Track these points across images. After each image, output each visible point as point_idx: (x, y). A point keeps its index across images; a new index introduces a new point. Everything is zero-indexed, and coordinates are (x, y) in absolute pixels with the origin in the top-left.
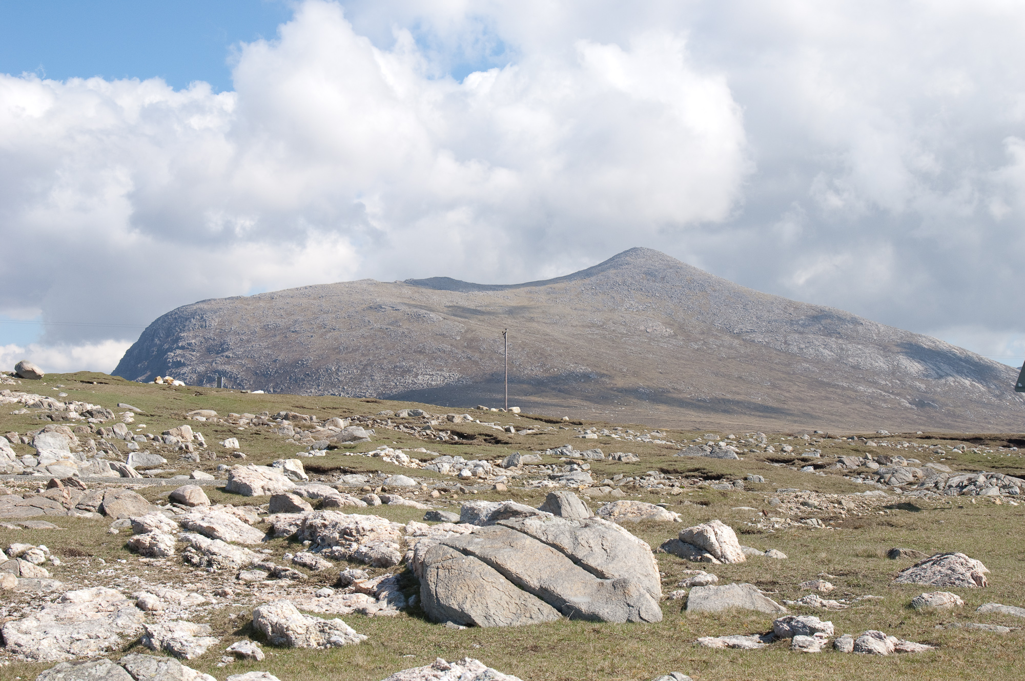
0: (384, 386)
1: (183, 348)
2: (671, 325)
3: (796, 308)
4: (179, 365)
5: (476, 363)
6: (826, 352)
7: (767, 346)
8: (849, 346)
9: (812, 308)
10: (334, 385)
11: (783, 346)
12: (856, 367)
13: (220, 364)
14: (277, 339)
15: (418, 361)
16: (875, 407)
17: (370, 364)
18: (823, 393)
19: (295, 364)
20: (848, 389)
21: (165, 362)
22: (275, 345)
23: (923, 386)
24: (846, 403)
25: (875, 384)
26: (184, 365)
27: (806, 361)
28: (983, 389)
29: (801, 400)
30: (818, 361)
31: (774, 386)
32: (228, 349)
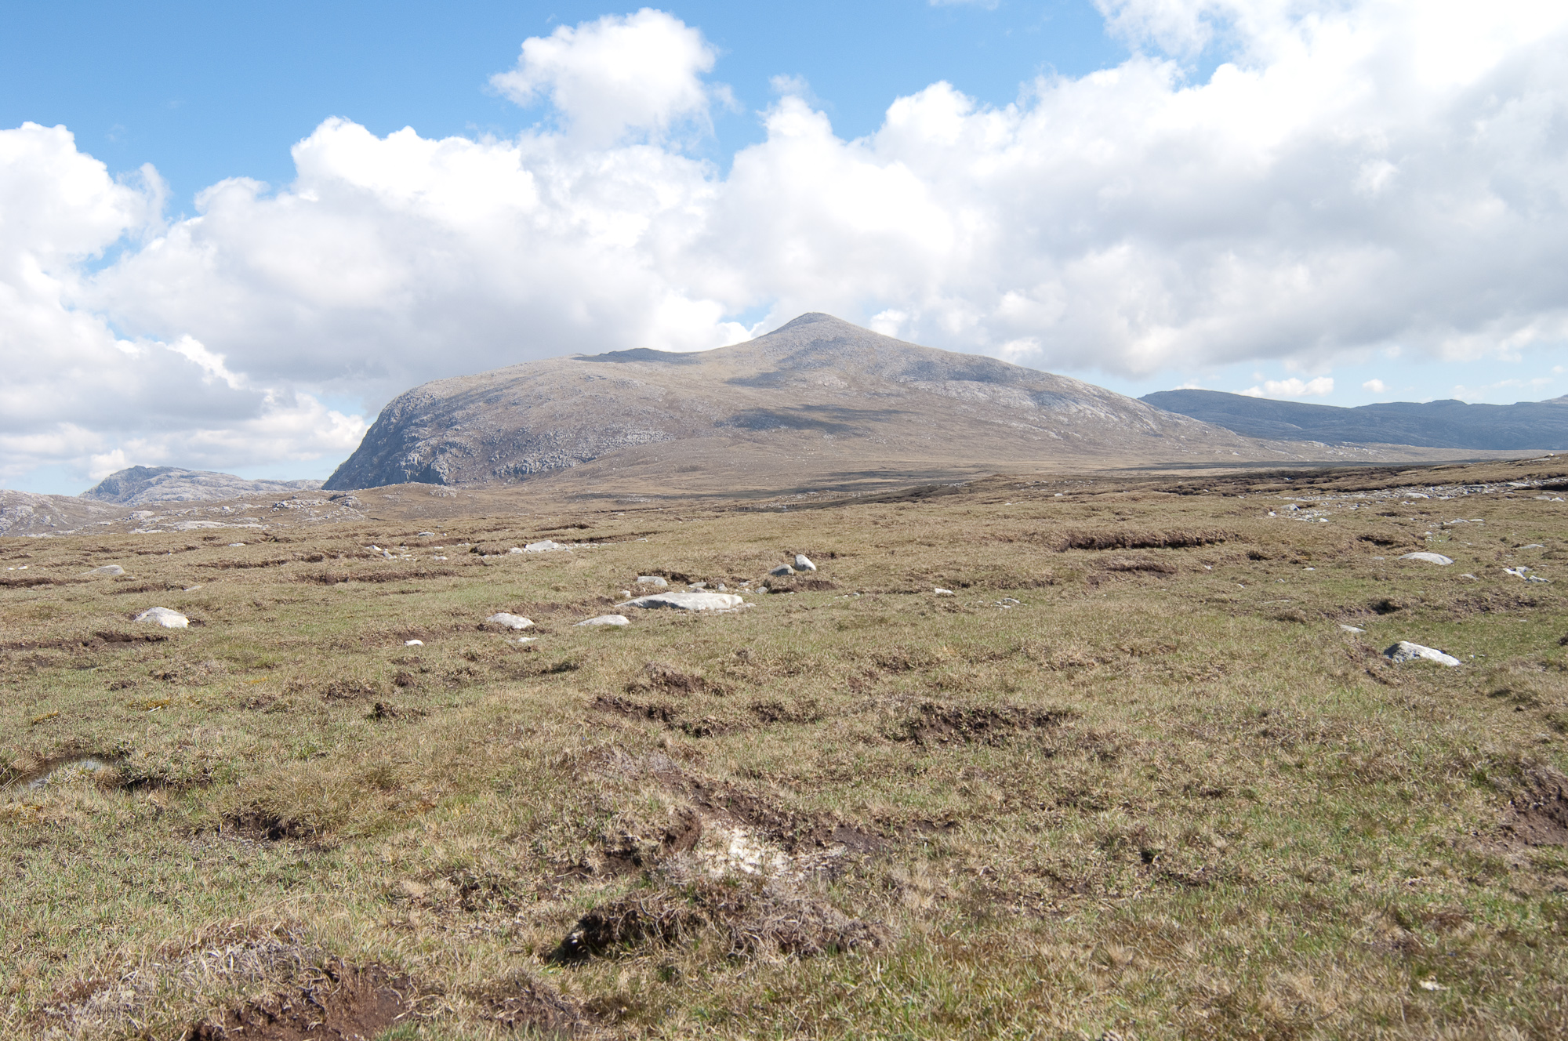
0: (598, 447)
1: (416, 424)
2: (844, 379)
3: (951, 358)
4: (415, 439)
5: (678, 421)
6: (981, 395)
7: (929, 392)
8: (1000, 389)
9: (964, 356)
10: (552, 449)
11: (944, 392)
12: (1007, 407)
13: (450, 436)
14: (500, 411)
15: (626, 423)
16: (1028, 440)
17: (584, 428)
18: (982, 431)
19: (516, 432)
20: (1003, 425)
21: (402, 438)
22: (497, 416)
23: (1066, 420)
24: (1002, 438)
25: (1025, 420)
26: (418, 439)
27: (964, 403)
28: (1116, 419)
29: (964, 437)
30: (975, 403)
31: (940, 427)
32: (456, 423)
